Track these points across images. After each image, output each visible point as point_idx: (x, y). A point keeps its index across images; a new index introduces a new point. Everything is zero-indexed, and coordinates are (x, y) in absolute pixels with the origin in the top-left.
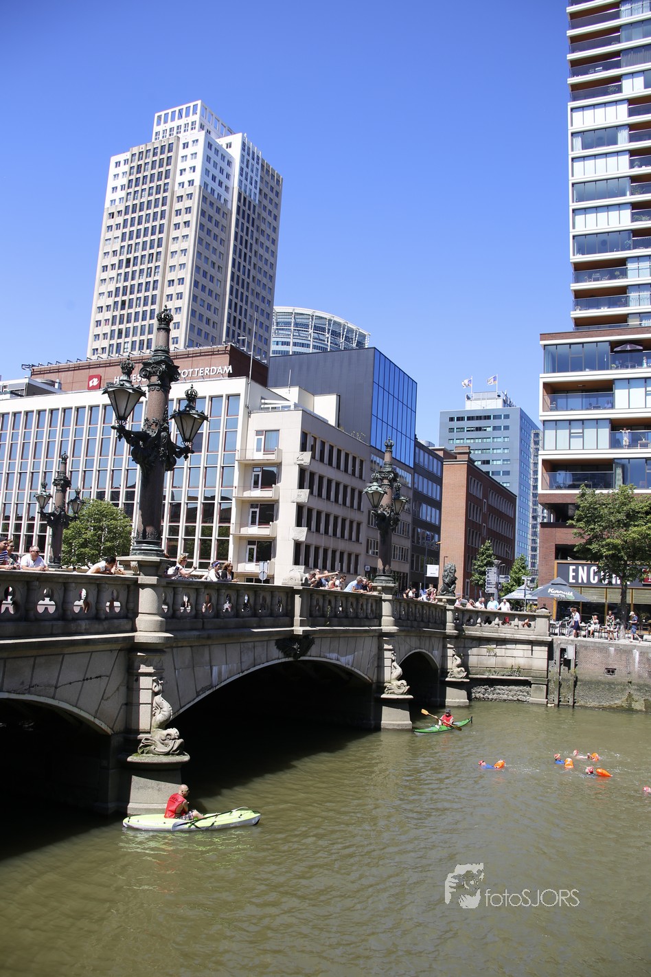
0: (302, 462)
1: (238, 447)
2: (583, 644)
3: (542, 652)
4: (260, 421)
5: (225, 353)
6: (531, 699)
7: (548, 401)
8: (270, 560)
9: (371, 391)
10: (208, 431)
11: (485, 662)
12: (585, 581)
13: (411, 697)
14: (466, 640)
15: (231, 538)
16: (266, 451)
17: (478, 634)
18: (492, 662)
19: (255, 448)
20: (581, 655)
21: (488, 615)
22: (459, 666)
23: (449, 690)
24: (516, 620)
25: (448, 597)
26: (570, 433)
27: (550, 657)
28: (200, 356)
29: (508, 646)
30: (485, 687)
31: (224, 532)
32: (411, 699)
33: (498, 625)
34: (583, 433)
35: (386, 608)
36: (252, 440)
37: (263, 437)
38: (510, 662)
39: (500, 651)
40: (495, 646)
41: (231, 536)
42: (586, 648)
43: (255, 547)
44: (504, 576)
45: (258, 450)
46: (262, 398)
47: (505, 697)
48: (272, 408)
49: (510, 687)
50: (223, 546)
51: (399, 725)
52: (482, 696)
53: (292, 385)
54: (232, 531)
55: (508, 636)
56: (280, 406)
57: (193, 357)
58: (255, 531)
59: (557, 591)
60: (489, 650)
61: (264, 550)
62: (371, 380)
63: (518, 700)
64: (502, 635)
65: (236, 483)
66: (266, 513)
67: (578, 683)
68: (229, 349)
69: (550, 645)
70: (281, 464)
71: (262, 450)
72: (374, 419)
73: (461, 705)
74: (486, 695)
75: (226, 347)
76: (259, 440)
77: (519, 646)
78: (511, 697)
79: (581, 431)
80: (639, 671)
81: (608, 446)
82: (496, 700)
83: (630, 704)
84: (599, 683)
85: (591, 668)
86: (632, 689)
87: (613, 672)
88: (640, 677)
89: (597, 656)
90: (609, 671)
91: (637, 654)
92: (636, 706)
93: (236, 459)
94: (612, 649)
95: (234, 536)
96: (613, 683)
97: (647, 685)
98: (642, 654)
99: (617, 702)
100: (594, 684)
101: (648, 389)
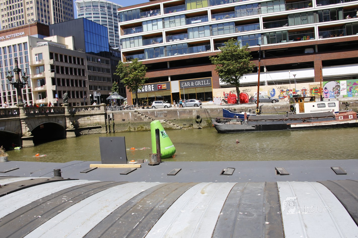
0: (51, 63)
1: (29, 61)
2: (115, 113)
3: (103, 117)
4: (36, 50)
6: (102, 132)
7: (123, 32)
8: (46, 98)
9: (83, 33)
11: (87, 122)
14: (79, 117)
15: (32, 93)
16: (39, 60)
17: (83, 114)
18: (89, 122)
19: (36, 60)
20: (115, 116)
21: (86, 107)
22: (71, 125)
23: (67, 133)
24: (96, 108)
26: (130, 42)
27: (106, 118)
29: (94, 116)
30: (88, 130)
31: (30, 91)
32: (33, 137)
33: (90, 110)
34: (134, 41)
36: (34, 58)
37: (37, 56)
38: (95, 121)
39: (92, 118)
40: (90, 117)
41: (32, 92)
42: (116, 114)
43: (41, 94)
45: (37, 61)
46: (37, 42)
47: (95, 132)
49: (96, 129)
50: (30, 95)
51: (29, 145)
52: (87, 133)
53: (54, 35)
54: (32, 90)
55: (93, 113)
56: (43, 44)
58: (40, 89)
60: (88, 119)
61: (43, 95)
62: (83, 29)
63: (99, 133)
64: (91, 113)
65: (31, 73)
66: (43, 82)
67: (115, 125)
68: (36, 23)
69: (105, 114)
70: (44, 65)
71: (38, 61)
72: (86, 43)
73: (73, 137)
74: (89, 133)
76: (37, 57)
77: (97, 116)
78: (97, 132)
79: (133, 41)
80: (131, 119)
81: (142, 45)
82: (92, 134)
83: (130, 130)
84: (121, 124)
85: (118, 120)
86: (130, 125)
87: (124, 120)
88: (132, 121)
89: (119, 116)
90: (123, 120)
91: (130, 113)
92: (132, 130)
93: (29, 65)
94: (123, 113)
95: (33, 92)
96: (125, 124)
97: (134, 123)
98: (132, 113)
99: (126, 129)
100: (119, 125)
101: (153, 24)
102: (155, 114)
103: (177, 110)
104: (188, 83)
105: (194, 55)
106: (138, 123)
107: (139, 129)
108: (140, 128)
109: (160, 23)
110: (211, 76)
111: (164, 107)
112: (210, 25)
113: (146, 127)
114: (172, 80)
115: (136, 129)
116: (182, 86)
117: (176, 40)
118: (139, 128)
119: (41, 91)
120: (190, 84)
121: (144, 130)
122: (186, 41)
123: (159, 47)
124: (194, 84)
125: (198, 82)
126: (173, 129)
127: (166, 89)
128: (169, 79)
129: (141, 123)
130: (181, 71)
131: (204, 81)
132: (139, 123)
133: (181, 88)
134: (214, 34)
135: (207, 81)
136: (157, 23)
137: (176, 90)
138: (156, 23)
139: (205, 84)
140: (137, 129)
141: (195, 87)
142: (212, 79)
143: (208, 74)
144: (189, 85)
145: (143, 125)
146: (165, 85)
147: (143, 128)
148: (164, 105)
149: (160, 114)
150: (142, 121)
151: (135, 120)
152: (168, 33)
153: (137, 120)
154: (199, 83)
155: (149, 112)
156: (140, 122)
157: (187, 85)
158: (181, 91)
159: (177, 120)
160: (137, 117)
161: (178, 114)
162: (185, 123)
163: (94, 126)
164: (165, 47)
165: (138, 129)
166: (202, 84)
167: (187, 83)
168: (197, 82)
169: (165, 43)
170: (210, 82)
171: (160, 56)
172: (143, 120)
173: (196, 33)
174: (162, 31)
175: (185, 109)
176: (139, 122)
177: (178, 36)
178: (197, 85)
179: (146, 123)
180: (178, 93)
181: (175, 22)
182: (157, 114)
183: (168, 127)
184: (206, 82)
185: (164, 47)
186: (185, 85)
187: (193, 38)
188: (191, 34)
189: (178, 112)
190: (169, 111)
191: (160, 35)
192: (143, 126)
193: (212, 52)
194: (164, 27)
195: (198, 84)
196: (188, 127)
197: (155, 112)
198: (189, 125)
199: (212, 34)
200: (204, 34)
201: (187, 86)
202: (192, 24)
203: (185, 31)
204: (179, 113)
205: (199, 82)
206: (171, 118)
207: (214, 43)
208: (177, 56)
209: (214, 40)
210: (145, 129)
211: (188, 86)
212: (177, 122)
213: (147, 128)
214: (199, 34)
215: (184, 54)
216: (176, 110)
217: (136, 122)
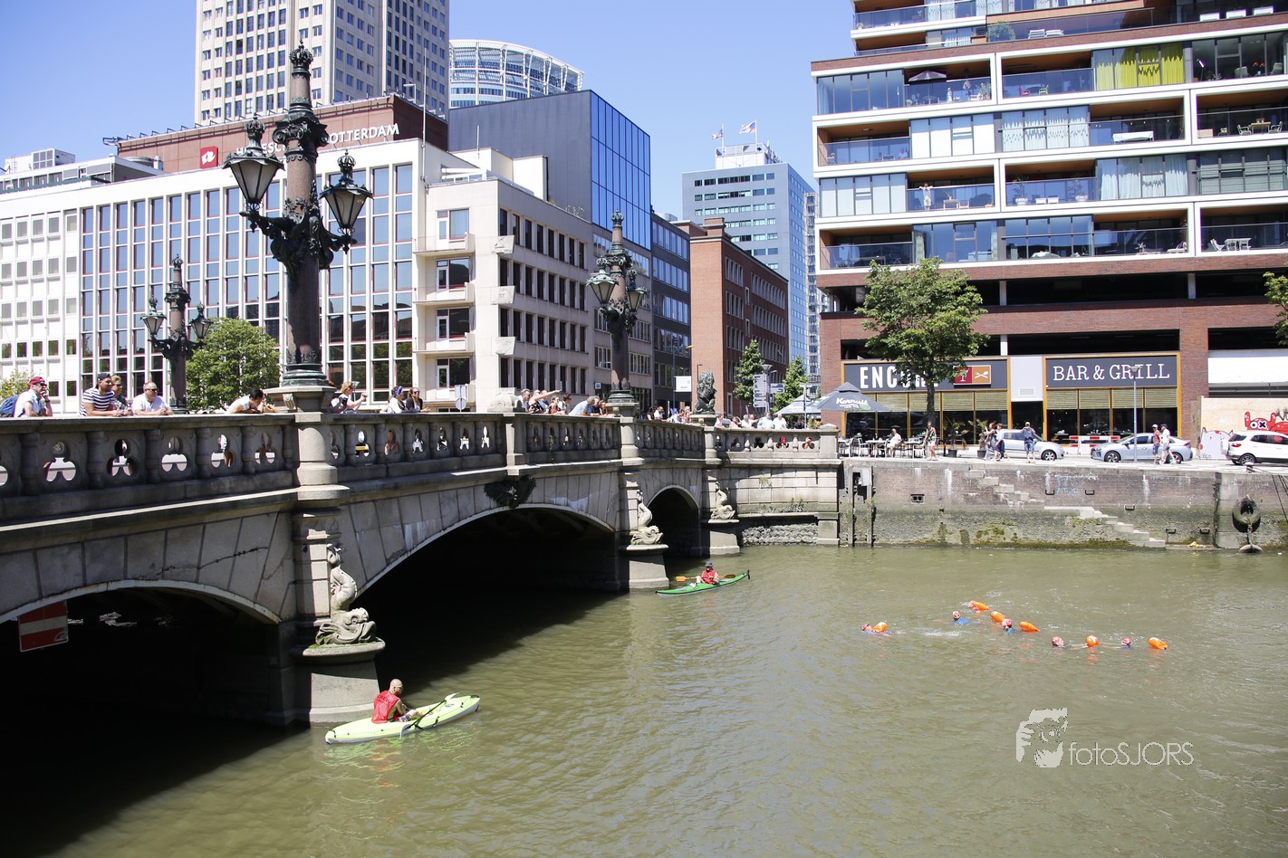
0: (502, 250)
1: (415, 235)
2: (880, 465)
3: (830, 479)
4: (443, 197)
5: (387, 108)
6: (818, 540)
7: (825, 152)
8: (468, 383)
9: (588, 149)
10: (372, 216)
11: (757, 496)
12: (881, 386)
13: (666, 546)
14: (732, 470)
15: (414, 358)
16: (453, 238)
17: (747, 461)
18: (766, 495)
19: (438, 234)
20: (879, 481)
21: (758, 436)
22: (724, 504)
23: (714, 535)
24: (795, 439)
25: (706, 416)
26: (855, 194)
27: (841, 484)
28: (354, 113)
29: (786, 474)
30: (759, 528)
31: (405, 350)
32: (666, 549)
33: (773, 448)
34: (871, 192)
35: (626, 434)
36: (433, 224)
37: (447, 219)
38: (789, 494)
39: (776, 480)
40: (769, 475)
41: (414, 355)
42: (885, 469)
43: (447, 367)
44: (776, 385)
45: (442, 237)
46: (443, 167)
47: (785, 539)
48: (457, 179)
49: (791, 526)
50: (404, 368)
51: (652, 583)
52: (756, 540)
53: (482, 146)
54: (415, 347)
55: (786, 461)
56: (468, 175)
57: (343, 115)
58: (447, 346)
59: (848, 401)
60: (761, 481)
61: (460, 371)
62: (588, 135)
63: (802, 542)
64: (778, 461)
65: (415, 283)
66: (459, 321)
67: (877, 515)
68: (392, 101)
69: (840, 470)
70: (473, 254)
71: (448, 237)
72: (595, 187)
73: (730, 552)
74: (762, 538)
75: (388, 99)
76: (442, 224)
77: (800, 474)
78: (792, 539)
79: (869, 190)
80: (953, 495)
81: (904, 209)
82: (774, 543)
83: (943, 538)
84: (903, 514)
85: (892, 495)
86: (945, 519)
87: (920, 498)
88: (954, 502)
89: (900, 480)
90: (915, 498)
91: (949, 474)
92: (953, 539)
93: (414, 251)
94: (918, 470)
95: (419, 355)
96: (921, 513)
97: (963, 513)
98: (955, 474)
99: (926, 536)
100: (896, 516)
101: (955, 131)
102: (1047, 483)
103: (1142, 471)
104: (1079, 367)
105: (1118, 262)
106: (981, 514)
107: (984, 538)
108: (991, 534)
109: (985, 132)
110: (1175, 347)
112: (1189, 155)
113: (1016, 530)
114: (1012, 352)
115: (973, 538)
116: (1056, 379)
117: (1044, 201)
118: (986, 533)
119: (452, 355)
120: (1090, 373)
121: (1007, 543)
122: (1083, 206)
123: (974, 222)
124: (1106, 374)
125: (1121, 368)
126: (1133, 549)
127: (989, 386)
128: (1004, 346)
129: (994, 514)
130: (1056, 321)
131: (1148, 365)
132: (988, 513)
133: (1052, 386)
134: (1203, 189)
135: (1161, 365)
136: (972, 132)
137: (1031, 392)
138: (969, 129)
139: (1149, 377)
140: (975, 537)
141: (1109, 385)
142: (1179, 358)
143: (1167, 340)
144: (1082, 375)
145: (1003, 524)
146: (987, 369)
147: (1003, 533)
148: (1040, 448)
149: (1066, 484)
150: (998, 508)
151: (968, 499)
152: (1014, 173)
153: (979, 500)
154: (1124, 372)
155: (1019, 472)
156: (989, 510)
157: (1077, 377)
158: (1048, 397)
159: (1141, 514)
160: (978, 489)
161: (1147, 490)
162: (1173, 527)
163: (783, 514)
164: (1001, 222)
165: (979, 536)
166: (1139, 377)
167: (1076, 369)
168: (1118, 367)
169: (999, 208)
170: (1170, 369)
171: (976, 256)
172: (1005, 502)
173: (1130, 180)
174: (995, 163)
175: (1177, 473)
176: (984, 508)
177: (1063, 183)
178: (1118, 377)
179: (1014, 515)
180: (1039, 404)
181: (1046, 133)
182: (1054, 481)
183: (1114, 539)
184: (1155, 371)
185: (995, 222)
186: (1069, 375)
187: (1115, 196)
188: (1108, 182)
189: (1145, 481)
190: (1105, 473)
191: (985, 176)
192: (1001, 527)
193: (1193, 256)
194: (999, 146)
195: (1121, 376)
196: (1187, 542)
197: (1047, 475)
198: (1188, 537)
199: (1195, 187)
200: (1163, 185)
201: (1074, 379)
202: (1117, 143)
203: (1085, 171)
204: (1150, 483)
205: (1127, 367)
206: (1114, 501)
207: (1202, 224)
208: (1043, 264)
209: (1203, 211)
210: (1012, 539)
211: (1080, 378)
212: (1140, 520)
213: (1020, 536)
214: (1142, 183)
215: (1075, 257)
216: (1140, 474)
217: (976, 508)
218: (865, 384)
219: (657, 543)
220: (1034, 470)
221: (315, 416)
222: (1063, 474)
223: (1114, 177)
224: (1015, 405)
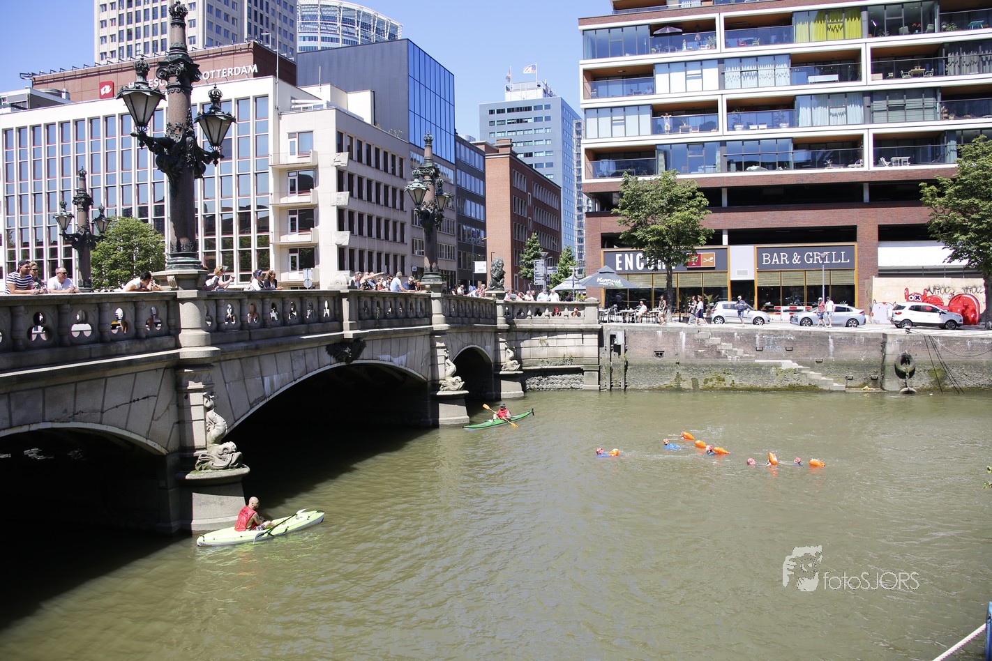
0: (339, 164)
1: (271, 151)
2: (631, 329)
3: (592, 340)
4: (292, 122)
5: (248, 52)
6: (584, 386)
7: (589, 88)
8: (314, 267)
9: (406, 85)
10: (237, 136)
11: (537, 353)
12: (632, 268)
13: (467, 392)
14: (518, 333)
15: (271, 248)
16: (301, 154)
17: (529, 326)
18: (544, 352)
19: (289, 151)
20: (630, 341)
21: (538, 307)
22: (512, 359)
23: (504, 383)
24: (566, 309)
25: (497, 292)
26: (612, 121)
27: (601, 344)
29: (559, 336)
30: (539, 377)
31: (264, 241)
33: (549, 316)
34: (625, 120)
35: (436, 306)
36: (285, 143)
37: (296, 140)
38: (562, 352)
39: (552, 341)
40: (546, 337)
41: (271, 245)
42: (634, 332)
43: (297, 255)
44: (551, 268)
45: (292, 153)
46: (292, 98)
47: (559, 386)
48: (304, 108)
49: (563, 376)
50: (263, 256)
51: (456, 420)
52: (536, 386)
53: (323, 82)
54: (272, 239)
55: (559, 326)
56: (312, 105)
57: (212, 57)
58: (297, 238)
59: (606, 280)
60: (541, 341)
61: (307, 257)
62: (406, 74)
63: (572, 388)
64: (553, 326)
65: (271, 190)
66: (306, 218)
67: (629, 367)
68: (252, 46)
69: (600, 333)
70: (317, 166)
71: (297, 153)
72: (411, 114)
73: (517, 396)
74: (541, 385)
75: (249, 45)
76: (292, 143)
77: (570, 336)
78: (564, 386)
79: (622, 118)
80: (686, 352)
81: (649, 133)
82: (550, 389)
83: (679, 384)
84: (648, 366)
85: (640, 352)
86: (680, 370)
87: (661, 354)
88: (687, 357)
89: (646, 340)
90: (657, 354)
91: (683, 336)
92: (684, 385)
93: (270, 164)
94: (660, 332)
95: (274, 245)
96: (662, 365)
97: (694, 365)
98: (688, 335)
99: (666, 383)
100: (644, 367)
101: (689, 73)
102: (757, 342)
104: (782, 254)
105: (811, 174)
106: (707, 366)
107: (710, 384)
108: (715, 381)
109: (711, 74)
110: (854, 239)
111: (751, 321)
112: (865, 93)
113: (734, 378)
114: (731, 242)
115: (701, 384)
116: (764, 263)
117: (755, 127)
118: (711, 380)
119: (301, 245)
120: (790, 258)
121: (727, 388)
122: (785, 131)
123: (703, 143)
124: (801, 259)
125: (813, 255)
126: (822, 391)
127: (713, 268)
128: (725, 238)
129: (718, 366)
130: (765, 218)
131: (834, 253)
132: (712, 365)
133: (761, 269)
134: (875, 119)
135: (843, 253)
136: (702, 74)
137: (745, 273)
138: (699, 72)
139: (834, 262)
140: (703, 384)
141: (805, 268)
142: (856, 247)
143: (848, 234)
144: (784, 260)
145: (724, 373)
146: (712, 256)
147: (724, 380)
148: (753, 315)
149: (771, 343)
150: (720, 361)
151: (697, 354)
152: (733, 106)
153: (706, 355)
154: (815, 258)
155: (736, 334)
156: (714, 363)
157: (780, 261)
158: (758, 277)
159: (827, 365)
160: (705, 347)
161: (831, 347)
162: (851, 375)
163: (557, 367)
164: (723, 143)
165: (705, 383)
166: (827, 262)
167: (780, 255)
168: (811, 254)
169: (722, 132)
170: (850, 255)
171: (704, 169)
172: (725, 357)
173: (821, 112)
174: (719, 98)
175: (854, 334)
176: (710, 361)
177: (771, 114)
178: (811, 262)
179: (733, 366)
180: (752, 282)
181: (757, 75)
182: (762, 341)
183: (807, 384)
184: (838, 257)
185: (719, 143)
186: (774, 260)
187: (809, 124)
188: (804, 113)
189: (831, 341)
190: (801, 334)
191: (711, 107)
192: (722, 376)
193: (867, 170)
194: (722, 85)
195: (813, 261)
196: (861, 386)
197: (757, 336)
198: (862, 382)
199: (869, 118)
200: (845, 116)
201: (778, 263)
202: (811, 83)
203: (787, 104)
204: (834, 342)
205: (818, 254)
206: (807, 356)
207: (874, 146)
208: (755, 175)
209: (875, 136)
210: (731, 385)
211: (782, 263)
212: (826, 370)
213: (737, 382)
214: (830, 114)
215: (779, 170)
216: (827, 335)
217: (703, 361)
218: (620, 267)
219: (460, 389)
220: (747, 332)
221: (193, 293)
222: (769, 335)
223: (809, 109)
224: (733, 283)
